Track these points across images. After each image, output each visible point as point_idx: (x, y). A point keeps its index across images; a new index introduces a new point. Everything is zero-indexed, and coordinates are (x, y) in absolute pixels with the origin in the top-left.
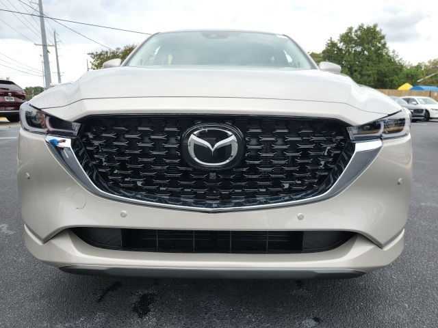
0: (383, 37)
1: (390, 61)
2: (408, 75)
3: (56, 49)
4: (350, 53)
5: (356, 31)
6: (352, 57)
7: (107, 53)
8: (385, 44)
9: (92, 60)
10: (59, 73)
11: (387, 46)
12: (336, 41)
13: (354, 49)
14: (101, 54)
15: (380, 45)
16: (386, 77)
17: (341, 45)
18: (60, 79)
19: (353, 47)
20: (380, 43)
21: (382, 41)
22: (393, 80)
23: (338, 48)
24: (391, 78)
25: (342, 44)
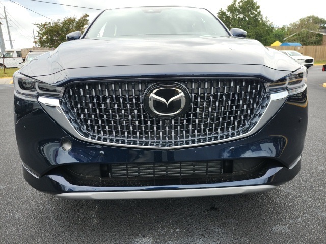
0: (258, 7)
1: (264, 24)
2: (276, 35)
3: (7, 21)
4: (235, 19)
5: (239, 3)
6: (237, 22)
7: (50, 23)
8: (260, 12)
9: (39, 30)
10: (11, 41)
11: (261, 13)
12: (225, 11)
13: (238, 16)
14: (45, 25)
15: (256, 13)
16: (261, 37)
17: (228, 14)
18: (12, 46)
19: (237, 15)
20: (256, 11)
21: (258, 10)
22: (266, 39)
23: (226, 16)
24: (265, 38)
25: (229, 12)
